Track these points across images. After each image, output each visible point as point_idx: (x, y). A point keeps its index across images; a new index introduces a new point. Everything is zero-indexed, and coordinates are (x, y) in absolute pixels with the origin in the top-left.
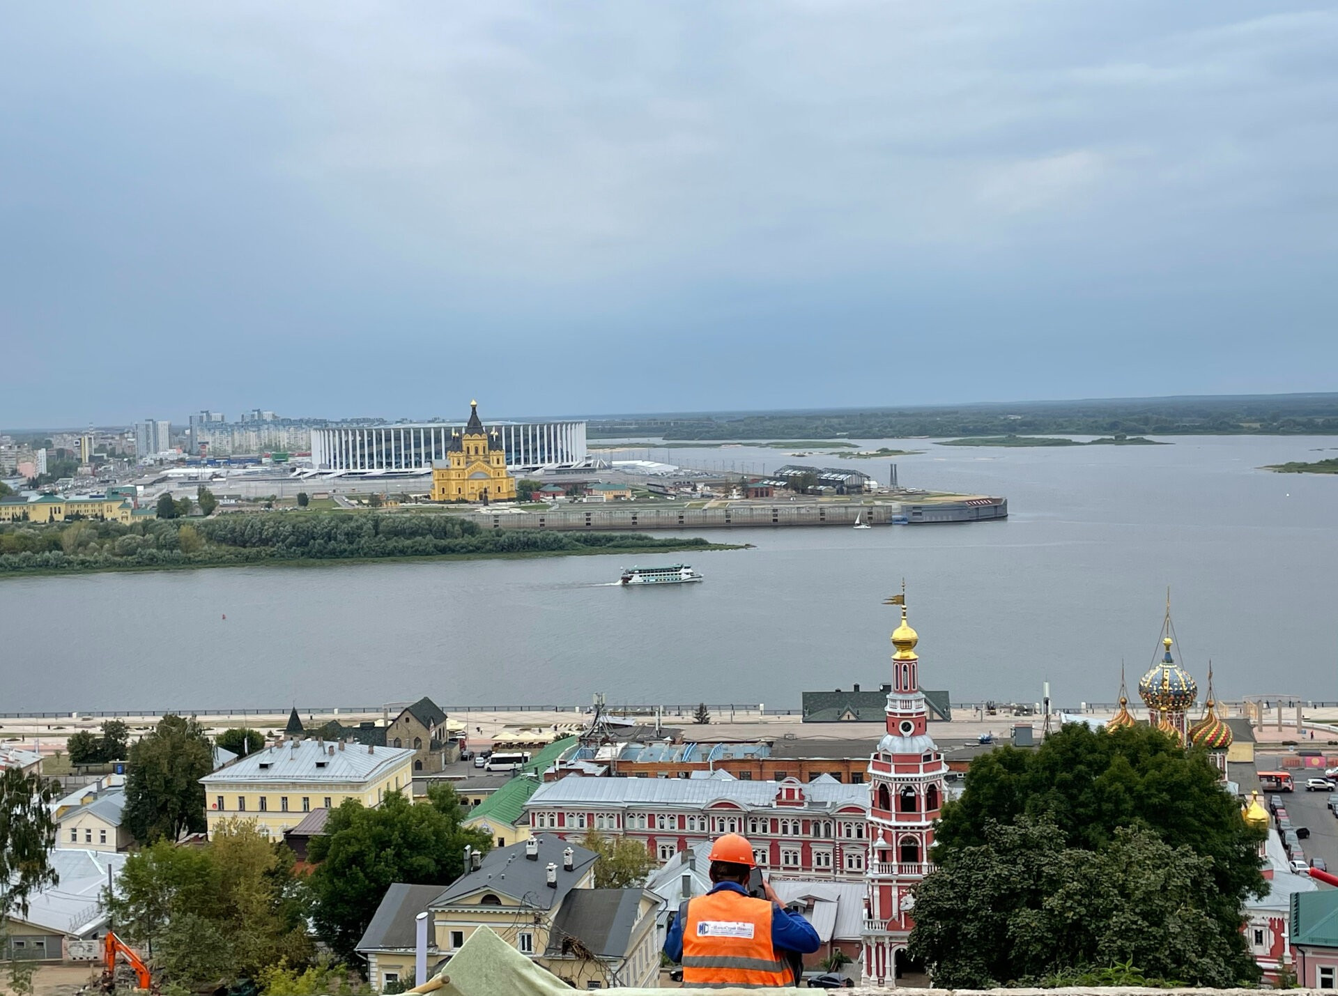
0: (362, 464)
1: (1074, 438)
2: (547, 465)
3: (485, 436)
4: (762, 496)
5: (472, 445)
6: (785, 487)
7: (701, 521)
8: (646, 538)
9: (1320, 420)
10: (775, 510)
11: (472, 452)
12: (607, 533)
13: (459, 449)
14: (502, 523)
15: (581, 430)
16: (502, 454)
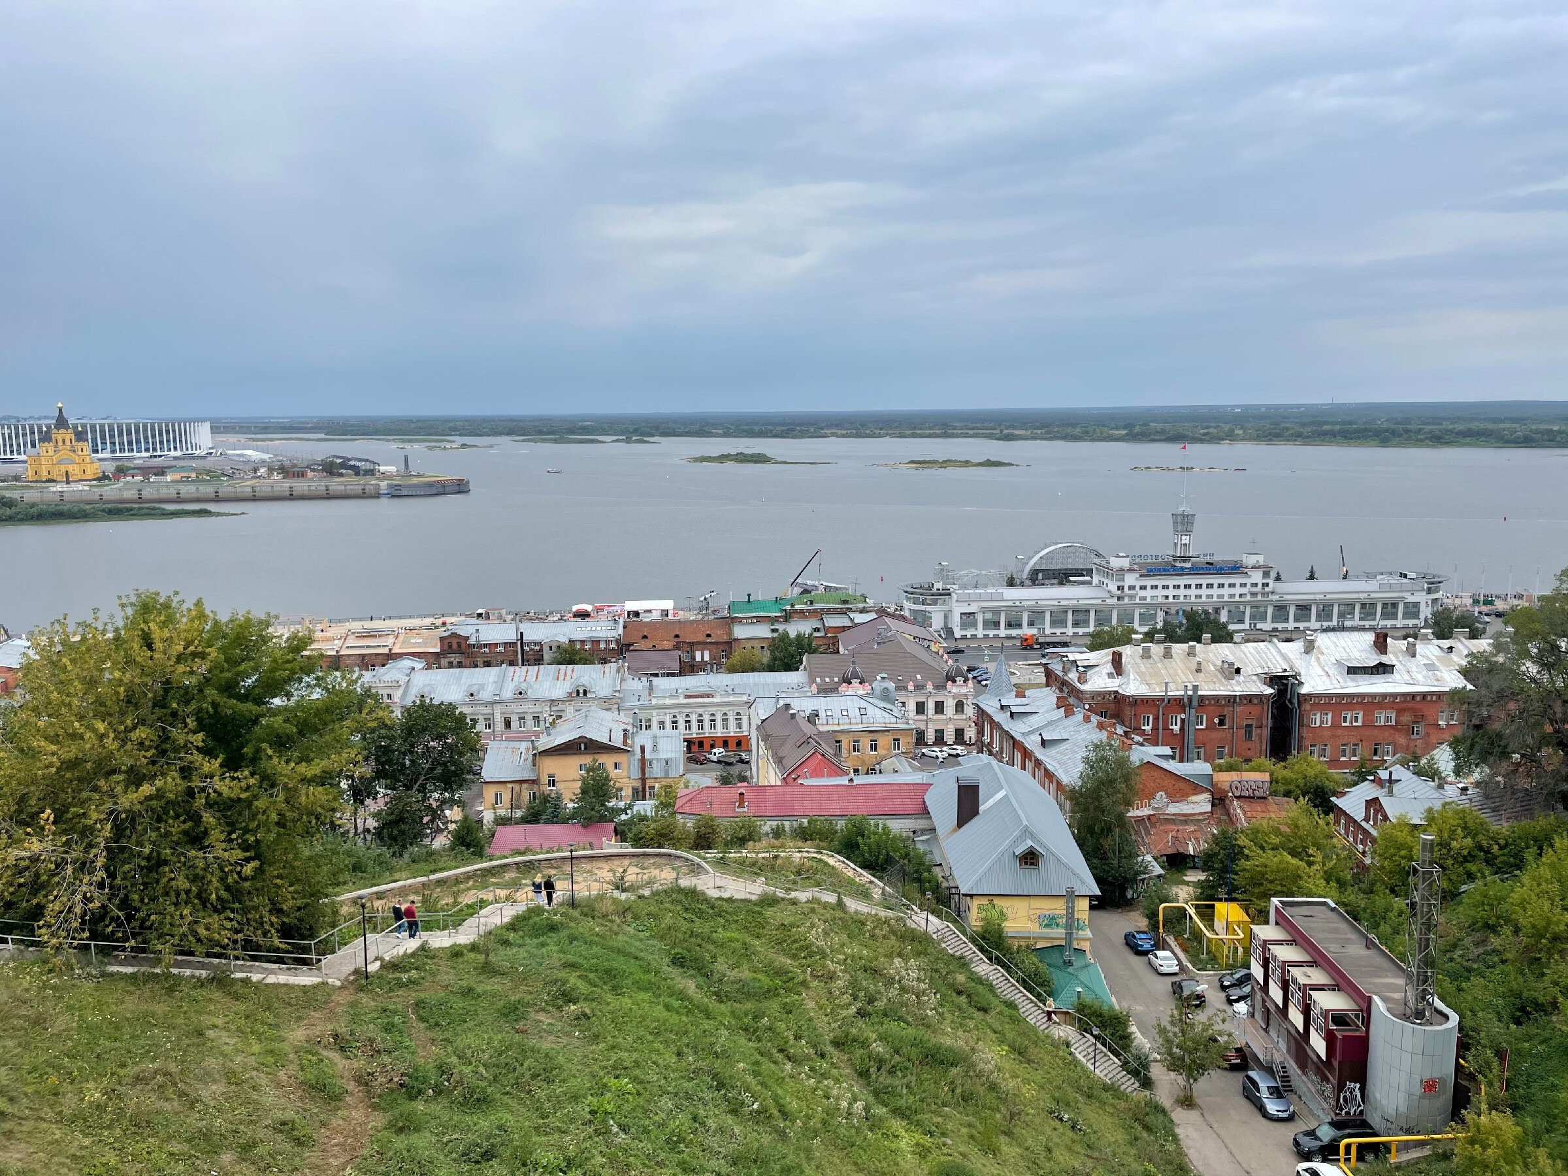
0: (12, 452)
1: (600, 438)
2: (173, 453)
3: (71, 431)
4: (298, 476)
5: (60, 438)
6: (323, 470)
7: (232, 495)
8: (159, 508)
9: (756, 428)
10: (291, 488)
11: (60, 443)
12: (128, 505)
13: (49, 440)
14: (66, 497)
15: (207, 426)
16: (87, 447)
